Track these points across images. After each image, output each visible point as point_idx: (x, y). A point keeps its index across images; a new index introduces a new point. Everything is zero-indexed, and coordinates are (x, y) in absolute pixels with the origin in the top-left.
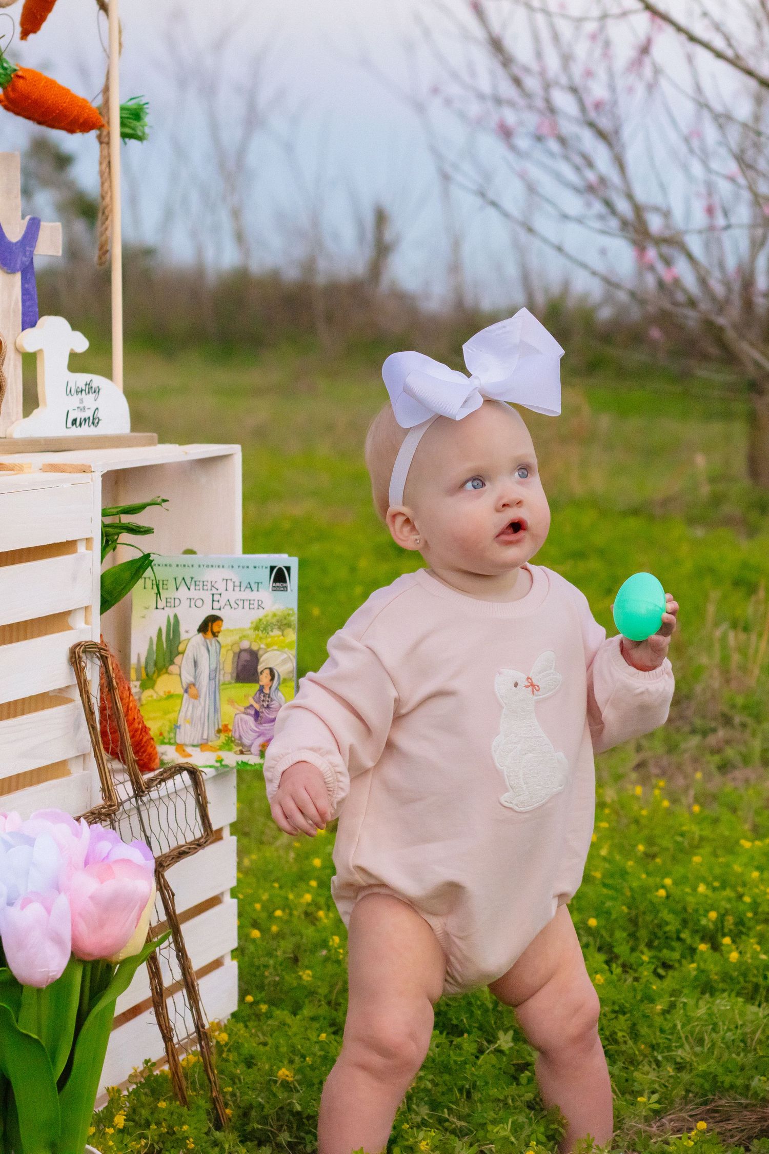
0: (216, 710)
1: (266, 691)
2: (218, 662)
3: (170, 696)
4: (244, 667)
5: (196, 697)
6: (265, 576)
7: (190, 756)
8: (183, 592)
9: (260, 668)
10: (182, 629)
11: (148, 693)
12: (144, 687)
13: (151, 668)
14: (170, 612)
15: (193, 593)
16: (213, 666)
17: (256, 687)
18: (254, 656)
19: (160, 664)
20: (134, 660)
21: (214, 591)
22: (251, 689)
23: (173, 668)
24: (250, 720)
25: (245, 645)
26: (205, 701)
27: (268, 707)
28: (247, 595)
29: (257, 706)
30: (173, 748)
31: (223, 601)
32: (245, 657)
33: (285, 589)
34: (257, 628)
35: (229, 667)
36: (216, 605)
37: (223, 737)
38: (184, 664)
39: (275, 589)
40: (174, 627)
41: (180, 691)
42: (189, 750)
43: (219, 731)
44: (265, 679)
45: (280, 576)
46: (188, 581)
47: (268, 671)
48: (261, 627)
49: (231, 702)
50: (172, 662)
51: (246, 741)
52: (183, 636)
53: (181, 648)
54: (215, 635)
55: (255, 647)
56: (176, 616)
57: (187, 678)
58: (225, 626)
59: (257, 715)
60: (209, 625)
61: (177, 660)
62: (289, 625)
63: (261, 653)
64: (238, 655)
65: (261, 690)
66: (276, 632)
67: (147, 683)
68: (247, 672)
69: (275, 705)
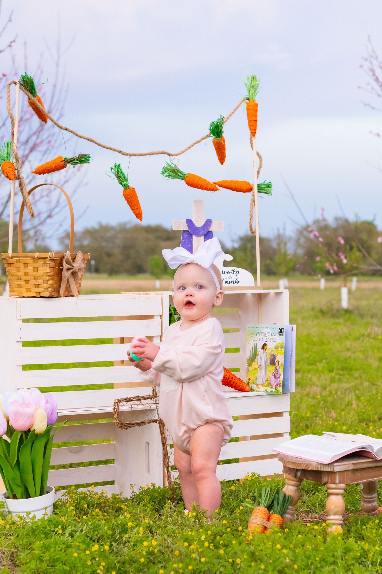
0: (266, 374)
1: (277, 368)
2: (266, 359)
3: (255, 369)
4: (272, 360)
5: (261, 369)
6: (277, 331)
7: (259, 388)
8: (258, 336)
9: (276, 361)
10: (258, 348)
11: (250, 368)
13: (251, 360)
14: (255, 342)
15: (260, 336)
16: (265, 360)
17: (275, 367)
19: (253, 359)
20: (247, 357)
21: (265, 336)
22: (274, 367)
23: (256, 360)
24: (273, 377)
25: (272, 353)
26: (263, 370)
27: (277, 373)
28: (273, 337)
29: (275, 373)
30: (256, 385)
31: (267, 339)
32: (273, 357)
33: (282, 335)
34: (275, 348)
36: (266, 340)
37: (267, 382)
38: (258, 358)
39: (280, 335)
40: (256, 347)
41: (258, 367)
42: (259, 386)
43: (266, 381)
44: (277, 364)
45: (281, 331)
46: (259, 332)
47: (277, 362)
48: (276, 347)
49: (269, 371)
50: (255, 358)
51: (272, 384)
52: (258, 350)
53: (258, 354)
54: (265, 350)
55: (275, 354)
56: (256, 344)
57: (259, 363)
58: (268, 347)
59: (275, 376)
60: (264, 347)
61: (257, 357)
62: (282, 347)
63: (276, 356)
64: (271, 356)
65: (276, 368)
66: (280, 349)
67: (250, 365)
68: (273, 362)
69: (279, 373)
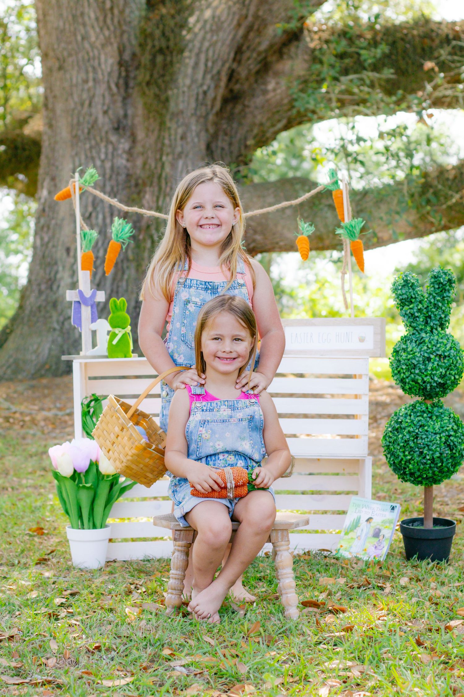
1: (381, 541)
2: (369, 531)
3: (352, 538)
5: (359, 540)
6: (389, 508)
8: (364, 509)
9: (381, 534)
10: (361, 520)
11: (346, 536)
12: (345, 534)
13: (349, 530)
14: (359, 514)
15: (367, 511)
16: (367, 532)
17: (378, 539)
18: (380, 530)
20: (344, 526)
21: (373, 510)
22: (376, 540)
23: (355, 531)
24: (373, 548)
25: (378, 527)
26: (362, 541)
28: (382, 512)
29: (377, 545)
32: (377, 530)
33: (394, 512)
34: (382, 522)
35: (372, 532)
37: (364, 552)
38: (359, 530)
39: (391, 512)
40: (359, 519)
41: (356, 537)
43: (363, 550)
44: (381, 537)
45: (393, 508)
46: (366, 506)
48: (384, 522)
49: (370, 542)
51: (371, 554)
52: (361, 521)
53: (359, 525)
54: (370, 523)
55: (381, 528)
56: (360, 516)
57: (359, 534)
58: (374, 521)
59: (376, 547)
60: (369, 520)
61: (357, 528)
62: (392, 523)
64: (375, 529)
66: (388, 524)
67: (347, 533)
68: (377, 534)
69: (382, 546)
